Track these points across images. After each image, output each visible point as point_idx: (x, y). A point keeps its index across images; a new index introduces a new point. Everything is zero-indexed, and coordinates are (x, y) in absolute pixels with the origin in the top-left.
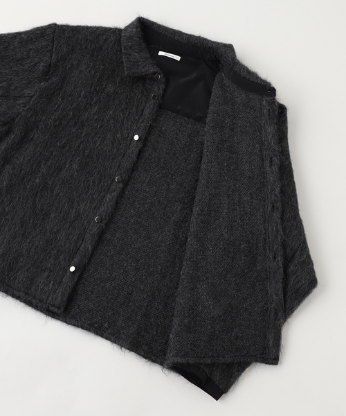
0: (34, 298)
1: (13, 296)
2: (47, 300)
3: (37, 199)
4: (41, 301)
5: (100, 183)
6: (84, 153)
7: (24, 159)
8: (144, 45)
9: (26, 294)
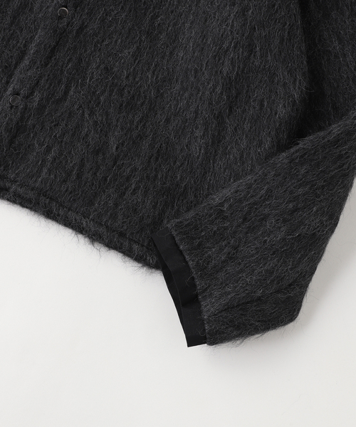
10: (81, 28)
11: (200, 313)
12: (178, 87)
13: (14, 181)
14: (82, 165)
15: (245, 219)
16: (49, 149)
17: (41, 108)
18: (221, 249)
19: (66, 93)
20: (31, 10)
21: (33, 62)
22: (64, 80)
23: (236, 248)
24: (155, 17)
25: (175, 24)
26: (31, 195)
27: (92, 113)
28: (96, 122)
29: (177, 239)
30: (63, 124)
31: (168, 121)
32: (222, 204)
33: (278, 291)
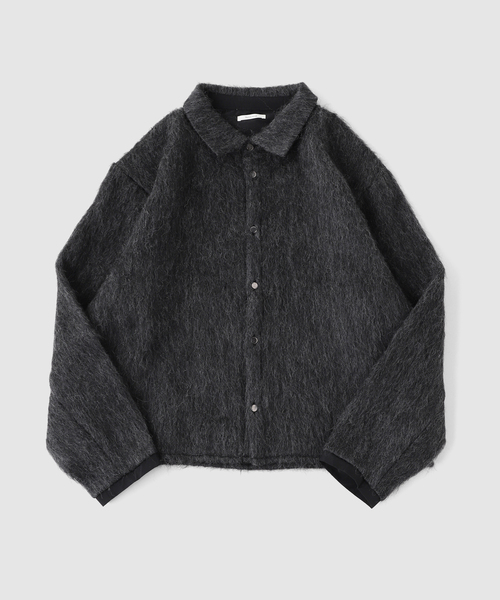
0: (221, 456)
1: (195, 464)
2: (237, 452)
3: (172, 343)
4: (230, 457)
5: (232, 297)
6: (199, 271)
7: (136, 303)
8: (217, 115)
9: (210, 456)
10: (270, 344)
11: (369, 486)
12: (346, 356)
13: (278, 457)
14: (313, 429)
15: (365, 423)
16: (288, 429)
17: (271, 404)
18: (363, 445)
19: (281, 389)
20: (232, 346)
21: (254, 380)
22: (276, 382)
23: (370, 440)
24: (310, 318)
25: (325, 318)
26: (293, 460)
27: (303, 394)
28: (308, 399)
29: (335, 453)
30: (288, 408)
31: (350, 379)
32: (348, 421)
33: (404, 453)
